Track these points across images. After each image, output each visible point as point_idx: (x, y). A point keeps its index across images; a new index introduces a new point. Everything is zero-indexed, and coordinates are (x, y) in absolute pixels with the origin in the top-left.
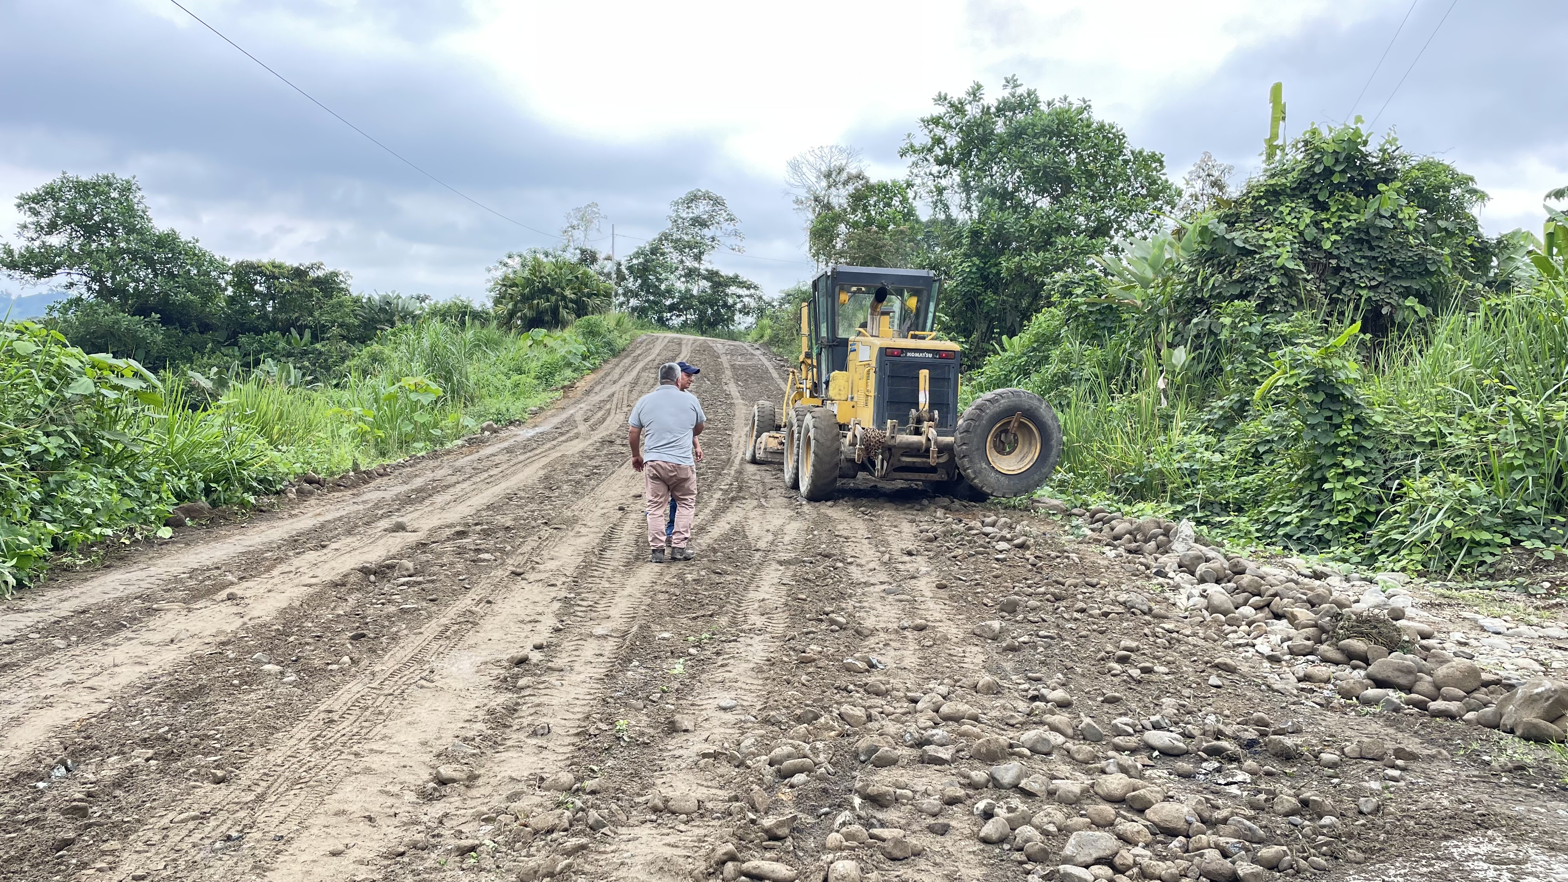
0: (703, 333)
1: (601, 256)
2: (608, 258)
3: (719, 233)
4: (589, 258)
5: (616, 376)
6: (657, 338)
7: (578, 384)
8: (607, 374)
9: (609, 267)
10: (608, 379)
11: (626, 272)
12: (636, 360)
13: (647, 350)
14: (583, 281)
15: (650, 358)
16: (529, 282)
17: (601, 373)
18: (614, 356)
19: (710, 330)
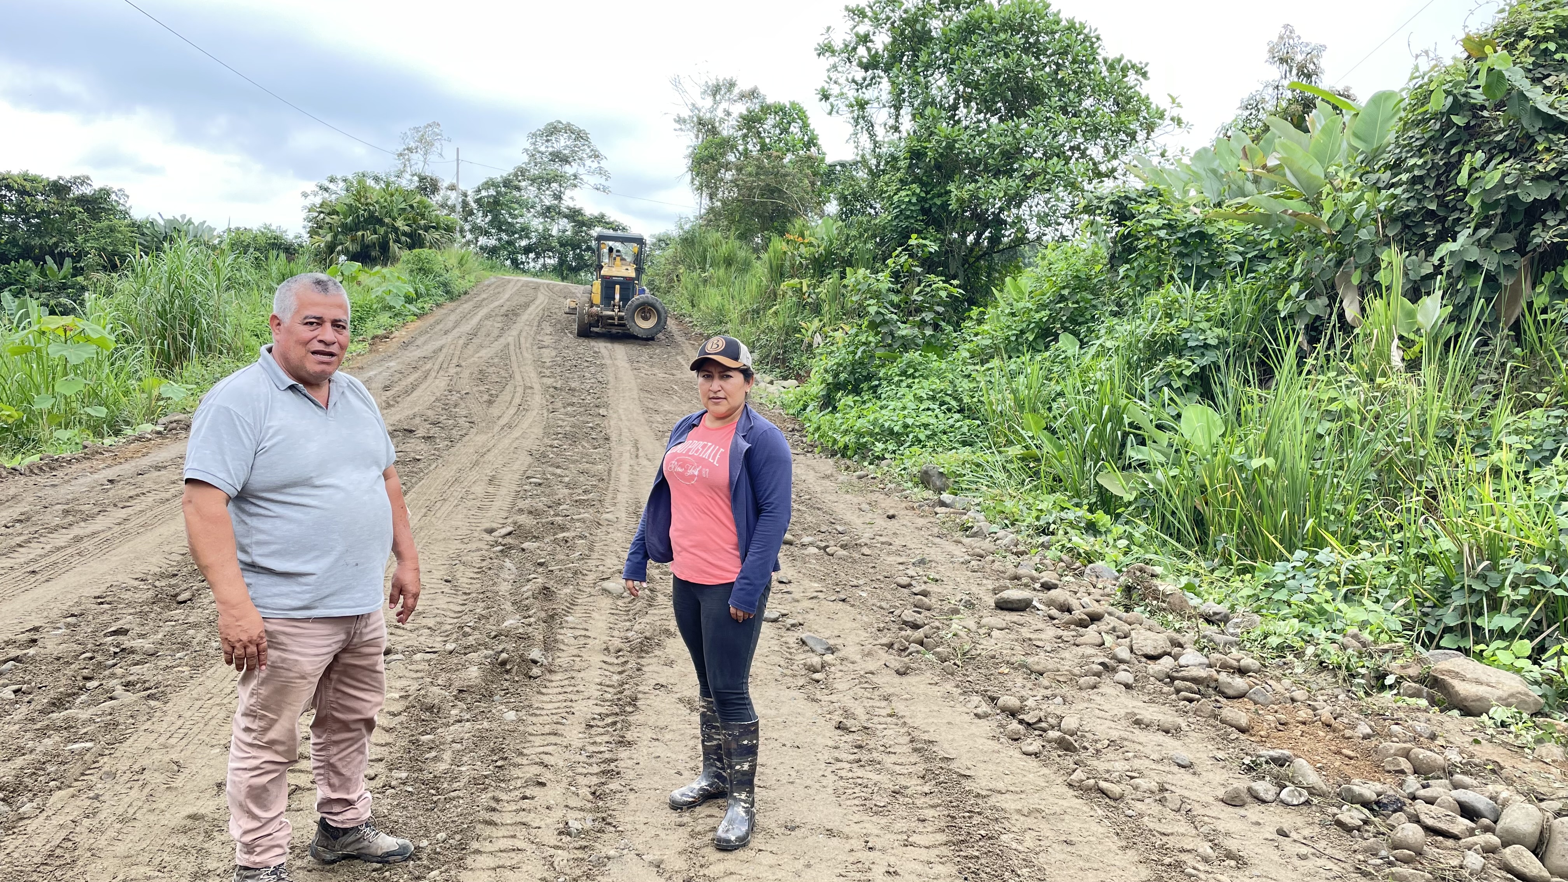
0: (564, 279)
1: (444, 184)
2: (452, 188)
3: (581, 170)
4: (428, 186)
5: (450, 324)
6: (509, 281)
7: (396, 334)
8: (438, 323)
9: (454, 198)
10: (438, 327)
11: (474, 206)
12: (478, 306)
13: (494, 295)
14: (421, 211)
15: (497, 303)
16: (351, 209)
17: (430, 320)
18: (452, 299)
19: (572, 276)
